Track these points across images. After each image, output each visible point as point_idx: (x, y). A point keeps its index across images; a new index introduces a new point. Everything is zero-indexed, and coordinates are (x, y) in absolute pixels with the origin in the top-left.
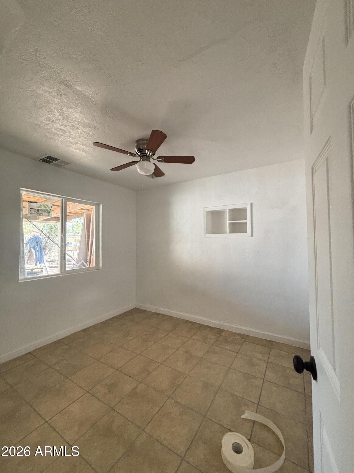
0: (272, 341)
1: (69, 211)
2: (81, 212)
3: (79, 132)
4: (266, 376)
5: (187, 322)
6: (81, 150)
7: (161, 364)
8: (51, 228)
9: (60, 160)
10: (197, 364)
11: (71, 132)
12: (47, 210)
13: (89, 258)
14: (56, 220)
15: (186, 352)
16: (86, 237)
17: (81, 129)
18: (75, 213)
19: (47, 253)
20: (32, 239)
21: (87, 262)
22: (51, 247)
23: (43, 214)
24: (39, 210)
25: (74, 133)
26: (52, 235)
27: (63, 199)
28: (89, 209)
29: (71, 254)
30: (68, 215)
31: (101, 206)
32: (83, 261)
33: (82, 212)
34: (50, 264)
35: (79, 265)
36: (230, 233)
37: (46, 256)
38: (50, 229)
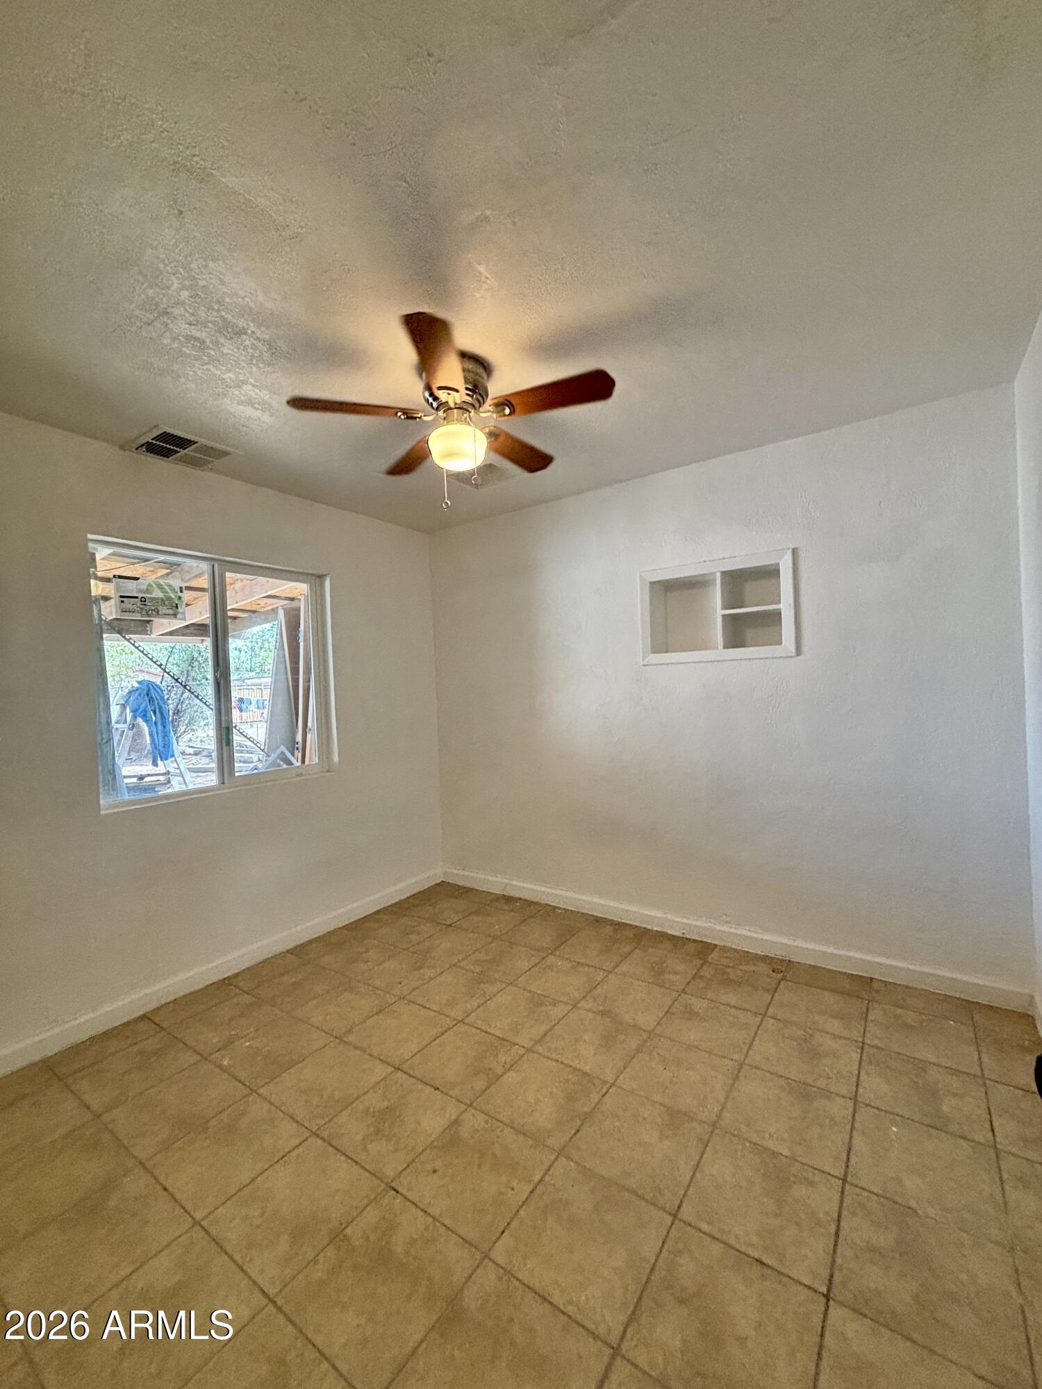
0: (872, 979)
1: (237, 603)
2: (270, 608)
3: (247, 343)
4: (861, 1090)
5: (598, 921)
6: (256, 406)
7: (528, 1050)
8: (190, 659)
9: (197, 442)
10: (638, 1050)
11: (223, 345)
12: (169, 599)
13: (299, 738)
14: (202, 632)
15: (604, 1013)
16: (290, 677)
17: (253, 332)
18: (254, 612)
19: (182, 730)
20: (137, 690)
21: (296, 752)
22: (192, 713)
23: (158, 612)
24: (147, 601)
25: (231, 347)
26: (194, 679)
27: (213, 566)
28: (293, 596)
29: (250, 732)
30: (235, 618)
31: (327, 583)
32: (283, 748)
33: (275, 606)
34: (193, 762)
35: (271, 759)
36: (726, 647)
37: (180, 740)
38: (187, 662)
